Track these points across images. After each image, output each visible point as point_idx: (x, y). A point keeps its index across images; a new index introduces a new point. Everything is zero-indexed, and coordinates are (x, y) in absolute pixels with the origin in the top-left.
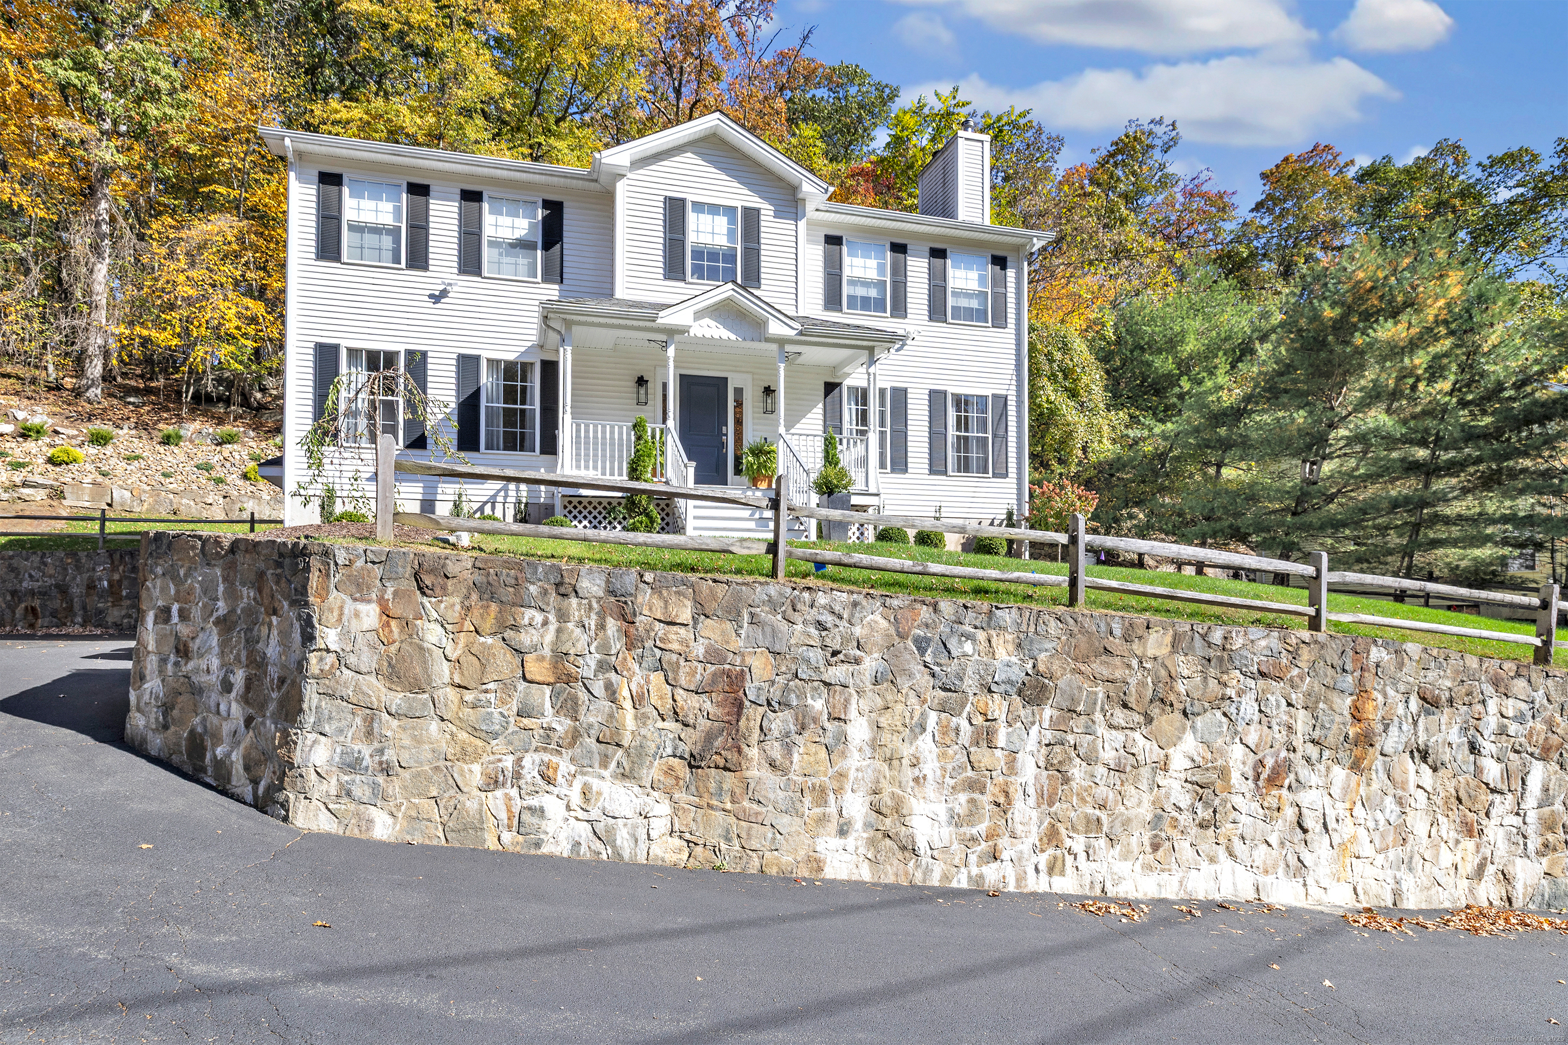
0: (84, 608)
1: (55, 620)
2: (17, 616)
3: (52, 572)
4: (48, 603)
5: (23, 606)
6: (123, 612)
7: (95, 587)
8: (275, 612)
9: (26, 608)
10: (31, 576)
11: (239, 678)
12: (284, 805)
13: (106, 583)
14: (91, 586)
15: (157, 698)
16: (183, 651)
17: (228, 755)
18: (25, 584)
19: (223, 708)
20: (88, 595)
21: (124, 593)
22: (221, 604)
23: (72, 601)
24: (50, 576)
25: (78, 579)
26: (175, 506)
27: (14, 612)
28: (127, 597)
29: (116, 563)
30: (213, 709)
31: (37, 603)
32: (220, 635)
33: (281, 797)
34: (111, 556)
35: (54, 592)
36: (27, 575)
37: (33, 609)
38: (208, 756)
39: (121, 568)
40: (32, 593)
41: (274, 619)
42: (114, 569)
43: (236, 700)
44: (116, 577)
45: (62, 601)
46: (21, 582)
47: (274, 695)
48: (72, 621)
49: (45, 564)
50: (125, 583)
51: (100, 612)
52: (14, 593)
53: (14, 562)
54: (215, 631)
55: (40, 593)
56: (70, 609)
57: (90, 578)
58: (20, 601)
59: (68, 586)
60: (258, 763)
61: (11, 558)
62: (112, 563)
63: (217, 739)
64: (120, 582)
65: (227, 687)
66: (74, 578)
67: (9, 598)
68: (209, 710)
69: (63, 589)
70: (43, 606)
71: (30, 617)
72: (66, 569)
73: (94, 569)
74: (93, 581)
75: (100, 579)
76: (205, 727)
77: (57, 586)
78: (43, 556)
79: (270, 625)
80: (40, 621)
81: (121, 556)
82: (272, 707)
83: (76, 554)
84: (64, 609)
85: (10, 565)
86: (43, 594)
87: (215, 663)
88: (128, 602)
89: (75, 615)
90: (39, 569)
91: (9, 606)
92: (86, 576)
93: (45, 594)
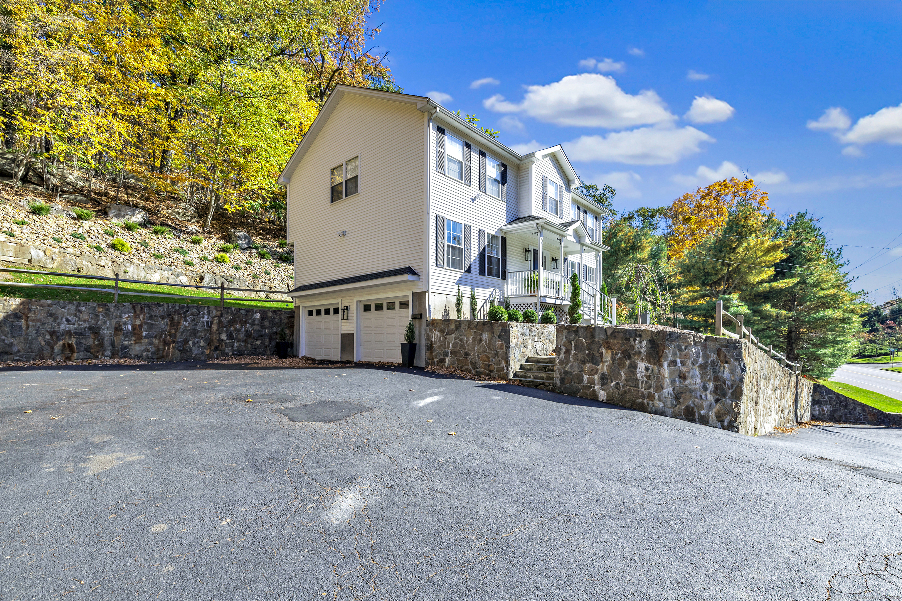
0: (113, 344)
1: (88, 354)
2: (56, 351)
3: (86, 317)
4: (83, 341)
5: (61, 343)
6: (143, 348)
7: (121, 330)
8: (727, 362)
9: (64, 344)
10: (68, 320)
11: (711, 386)
12: (737, 428)
13: (130, 327)
14: (118, 329)
15: (671, 395)
16: (683, 377)
17: (708, 413)
18: (63, 327)
19: (703, 397)
20: (116, 335)
21: (144, 334)
22: (700, 359)
23: (103, 339)
24: (85, 321)
25: (108, 324)
26: (79, 266)
27: (52, 348)
28: (146, 337)
29: (138, 312)
30: (699, 397)
31: (73, 341)
32: (700, 370)
33: (735, 424)
34: (134, 307)
35: (88, 332)
36: (64, 320)
37: (70, 346)
38: (697, 415)
39: (141, 317)
40: (69, 333)
41: (726, 365)
42: (136, 316)
43: (711, 394)
44: (138, 322)
45: (94, 339)
46: (59, 325)
47: (730, 391)
48: (103, 355)
49: (80, 311)
50: (145, 327)
51: (125, 347)
52: (52, 333)
53: (53, 309)
54: (698, 369)
55: (76, 333)
56: (101, 345)
57: (117, 323)
58: (58, 339)
59: (99, 328)
60: (724, 414)
61: (49, 306)
62: (135, 312)
63: (700, 407)
64: (140, 326)
65: (705, 389)
66: (105, 323)
67: (48, 337)
68: (697, 398)
69: (95, 331)
70: (79, 344)
71: (67, 352)
72: (98, 316)
73: (120, 317)
74: (120, 326)
75: (125, 324)
76: (694, 404)
77: (90, 328)
78: (79, 305)
79: (724, 367)
80: (75, 355)
81: (141, 308)
82: (729, 395)
83: (106, 305)
84: (97, 345)
85: (48, 311)
86: (79, 334)
87: (699, 381)
88: (147, 340)
89: (105, 350)
90: (75, 315)
91: (48, 343)
92: (114, 321)
93: (81, 334)
